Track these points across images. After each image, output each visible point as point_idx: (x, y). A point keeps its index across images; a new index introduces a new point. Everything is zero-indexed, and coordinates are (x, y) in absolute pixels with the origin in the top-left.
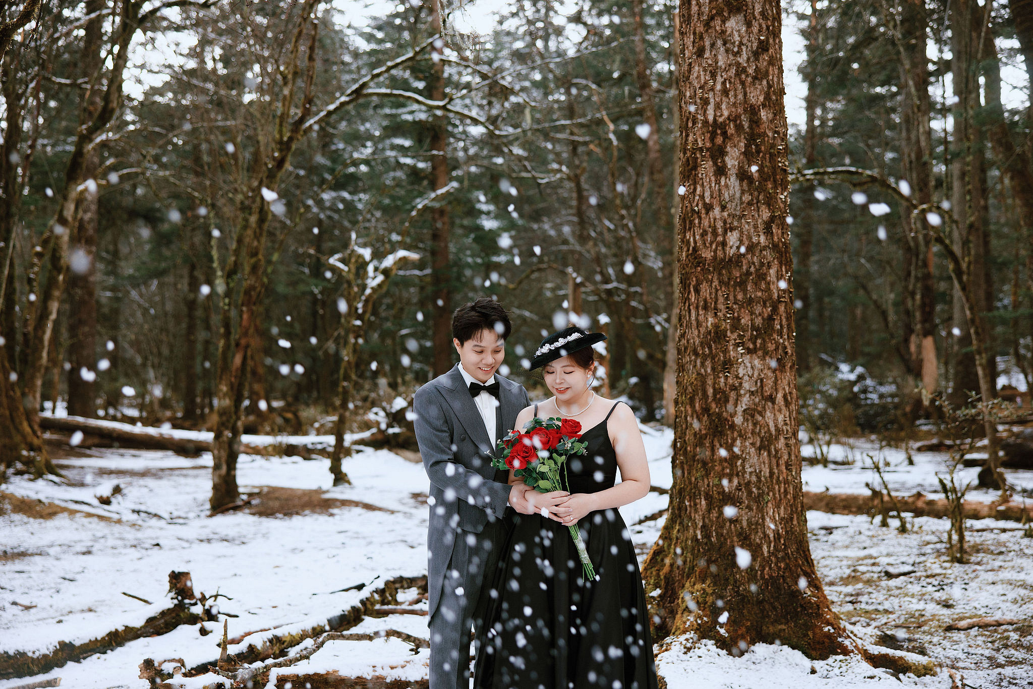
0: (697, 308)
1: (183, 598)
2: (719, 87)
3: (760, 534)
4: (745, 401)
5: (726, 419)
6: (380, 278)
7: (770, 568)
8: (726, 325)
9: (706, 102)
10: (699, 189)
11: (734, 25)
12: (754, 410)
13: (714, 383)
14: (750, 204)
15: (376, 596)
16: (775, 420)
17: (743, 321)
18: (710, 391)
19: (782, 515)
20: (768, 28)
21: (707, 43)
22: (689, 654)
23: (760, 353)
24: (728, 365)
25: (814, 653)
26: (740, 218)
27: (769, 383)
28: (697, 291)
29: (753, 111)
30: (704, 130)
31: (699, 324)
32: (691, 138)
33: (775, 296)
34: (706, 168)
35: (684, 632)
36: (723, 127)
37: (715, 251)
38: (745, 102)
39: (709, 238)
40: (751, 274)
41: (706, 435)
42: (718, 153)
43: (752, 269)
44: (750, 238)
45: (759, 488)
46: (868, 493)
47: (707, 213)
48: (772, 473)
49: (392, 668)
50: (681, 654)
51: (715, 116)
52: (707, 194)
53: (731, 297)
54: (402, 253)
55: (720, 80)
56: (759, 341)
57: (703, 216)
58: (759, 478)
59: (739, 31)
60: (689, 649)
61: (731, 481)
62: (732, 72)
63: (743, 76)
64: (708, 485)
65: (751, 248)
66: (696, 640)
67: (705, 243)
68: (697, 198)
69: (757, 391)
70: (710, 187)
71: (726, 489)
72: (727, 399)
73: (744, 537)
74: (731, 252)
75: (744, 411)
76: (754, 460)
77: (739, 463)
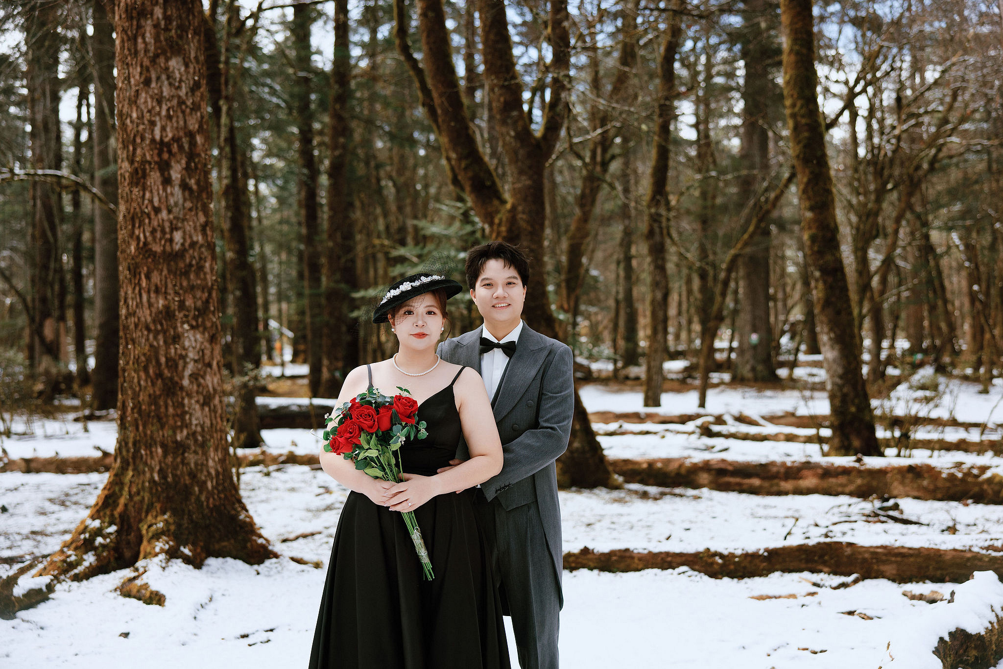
0: (149, 292)
2: (164, 113)
3: (205, 473)
4: (190, 368)
5: (177, 383)
7: (214, 499)
8: (175, 306)
9: (153, 123)
10: (148, 195)
11: (175, 64)
12: (198, 374)
13: (166, 354)
14: (190, 210)
16: (212, 382)
17: (187, 303)
18: (163, 360)
20: (199, 70)
23: (201, 329)
24: (177, 338)
25: (252, 561)
26: (183, 220)
28: (148, 277)
29: (191, 135)
30: (153, 146)
32: (139, 151)
33: (210, 284)
34: (154, 177)
35: (157, 555)
36: (168, 145)
37: (164, 246)
38: (185, 127)
39: (158, 235)
40: (193, 266)
41: (160, 396)
42: (164, 167)
43: (194, 262)
44: (191, 237)
45: (203, 437)
47: (156, 215)
48: (212, 424)
51: (161, 136)
52: (156, 199)
53: (178, 284)
55: (164, 107)
56: (200, 320)
57: (152, 216)
58: (202, 428)
59: (179, 70)
60: (164, 568)
61: (182, 431)
62: (175, 102)
63: (184, 107)
64: (163, 436)
65: (193, 244)
66: (168, 561)
67: (154, 239)
68: (146, 202)
69: (199, 359)
70: (158, 194)
71: (179, 438)
72: (176, 366)
73: (193, 475)
74: (177, 247)
75: (191, 376)
76: (198, 414)
77: (187, 417)
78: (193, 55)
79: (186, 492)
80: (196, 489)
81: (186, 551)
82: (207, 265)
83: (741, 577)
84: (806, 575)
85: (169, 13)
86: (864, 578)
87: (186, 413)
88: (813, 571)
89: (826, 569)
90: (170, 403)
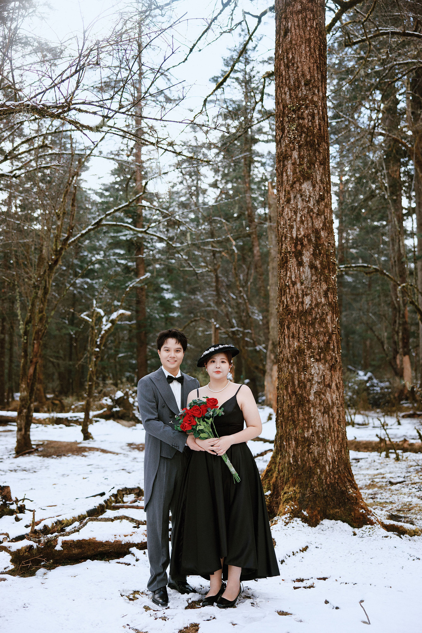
0: (289, 337)
1: (6, 501)
2: (298, 219)
3: (324, 459)
4: (315, 388)
5: (305, 397)
6: (110, 325)
7: (330, 478)
8: (304, 346)
9: (292, 227)
10: (289, 273)
11: (306, 186)
12: (320, 392)
13: (299, 378)
14: (316, 281)
15: (113, 498)
16: (332, 397)
17: (313, 344)
18: (296, 382)
19: (336, 449)
20: (324, 188)
21: (292, 196)
22: (287, 526)
23: (323, 361)
24: (306, 368)
25: (355, 524)
26: (311, 289)
27: (328, 377)
28: (289, 328)
29: (317, 232)
30: (291, 242)
31: (290, 346)
32: (284, 246)
33: (330, 330)
34: (293, 262)
35: (284, 514)
36: (301, 240)
37: (298, 307)
38: (313, 227)
39: (294, 299)
40: (317, 319)
41: (294, 406)
42: (298, 254)
43: (318, 316)
44: (316, 299)
45: (323, 435)
46: (377, 440)
47: (293, 286)
48: (330, 426)
49: (125, 536)
50: (283, 526)
51: (297, 234)
52: (293, 276)
53: (307, 331)
54: (121, 311)
55: (299, 215)
56: (322, 355)
57: (291, 288)
58: (323, 429)
59: (309, 190)
60: (287, 523)
61: (308, 431)
62: (306, 211)
63: (311, 214)
64: (296, 433)
65: (317, 305)
66: (291, 518)
67: (292, 302)
68: (288, 278)
69: (321, 382)
70: (295, 272)
71: (306, 435)
72: (305, 386)
73: (316, 461)
74: (307, 307)
75: (315, 393)
76: (321, 419)
77: (312, 421)
78: (319, 178)
79: (310, 473)
80: (318, 470)
81: (305, 513)
82: (328, 317)
85: (302, 153)
87: (312, 418)
90: (300, 411)
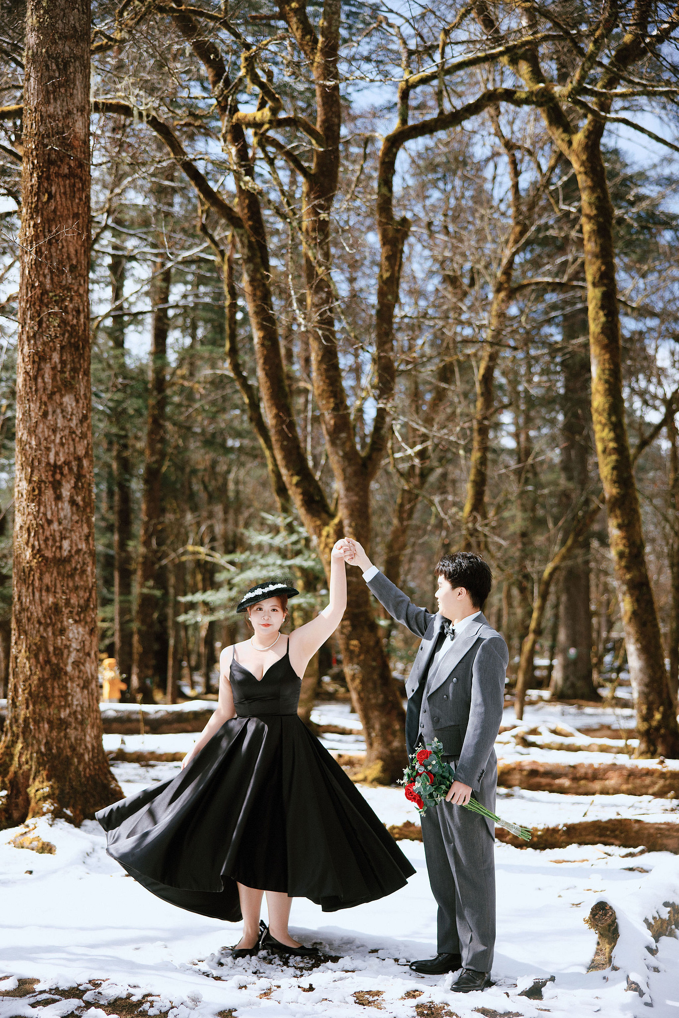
0: (41, 591)
2: (58, 441)
3: (83, 747)
4: (73, 656)
5: (62, 668)
7: (90, 769)
8: (62, 603)
9: (48, 449)
10: (42, 509)
11: (68, 400)
12: (79, 662)
13: (54, 643)
14: (77, 522)
16: (92, 669)
17: (72, 601)
18: (51, 649)
19: (95, 733)
20: (87, 405)
22: (54, 828)
23: (83, 623)
24: (63, 631)
26: (71, 531)
28: (40, 578)
29: (79, 459)
30: (48, 468)
31: (42, 602)
32: (36, 473)
33: (90, 585)
34: (49, 494)
36: (60, 468)
37: (55, 552)
38: (74, 453)
39: (50, 543)
40: (77, 569)
41: (47, 680)
42: (56, 486)
43: (78, 566)
44: (76, 545)
45: (82, 715)
47: (49, 526)
48: (89, 705)
51: (55, 460)
52: (49, 513)
53: (65, 585)
55: (58, 436)
56: (82, 616)
57: (45, 527)
58: (82, 707)
59: (71, 405)
61: (65, 710)
62: (67, 432)
63: (74, 436)
64: (50, 714)
65: (78, 551)
66: (53, 819)
67: (47, 545)
68: (41, 515)
69: (81, 649)
70: (51, 508)
71: (62, 716)
72: (62, 654)
73: (73, 748)
74: (65, 554)
75: (73, 663)
76: (79, 696)
77: (70, 698)
78: (82, 393)
79: (68, 761)
80: (76, 760)
81: (68, 812)
82: (89, 569)
83: (543, 849)
84: (600, 846)
85: (64, 358)
86: (650, 850)
87: (68, 694)
88: (605, 844)
89: (617, 842)
90: (56, 685)
